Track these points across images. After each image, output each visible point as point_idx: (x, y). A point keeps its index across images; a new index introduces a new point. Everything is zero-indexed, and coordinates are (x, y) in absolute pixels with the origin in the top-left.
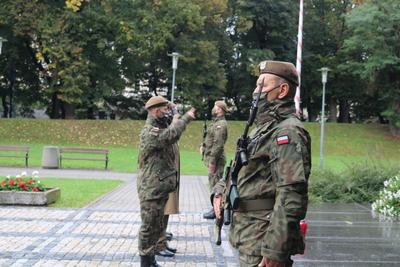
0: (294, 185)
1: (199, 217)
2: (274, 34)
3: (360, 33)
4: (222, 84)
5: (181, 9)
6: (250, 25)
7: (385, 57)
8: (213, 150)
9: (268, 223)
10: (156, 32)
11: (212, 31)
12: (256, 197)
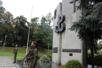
0: (36, 56)
1: (12, 63)
2: (22, 34)
3: (35, 35)
4: (13, 41)
5: (7, 28)
6: (18, 32)
7: (39, 39)
8: (15, 52)
9: (33, 61)
10: (2, 31)
11: (12, 32)
12: (31, 58)
